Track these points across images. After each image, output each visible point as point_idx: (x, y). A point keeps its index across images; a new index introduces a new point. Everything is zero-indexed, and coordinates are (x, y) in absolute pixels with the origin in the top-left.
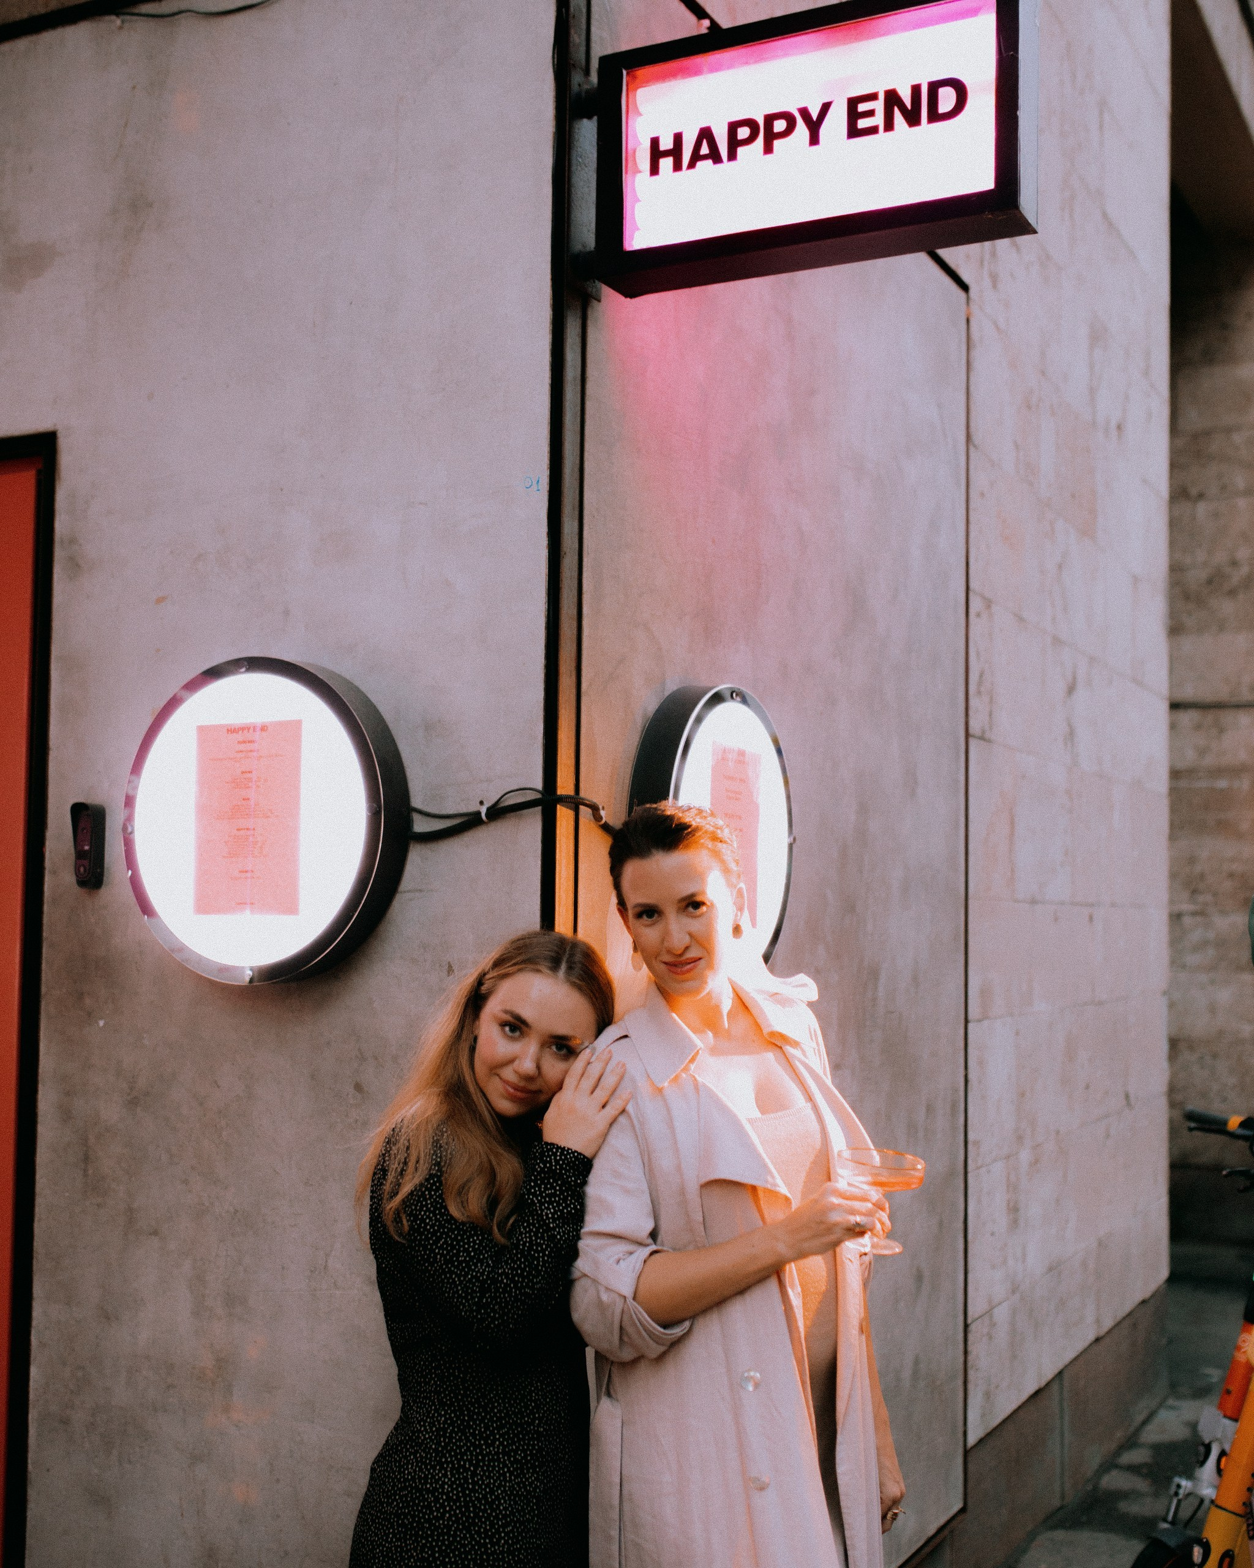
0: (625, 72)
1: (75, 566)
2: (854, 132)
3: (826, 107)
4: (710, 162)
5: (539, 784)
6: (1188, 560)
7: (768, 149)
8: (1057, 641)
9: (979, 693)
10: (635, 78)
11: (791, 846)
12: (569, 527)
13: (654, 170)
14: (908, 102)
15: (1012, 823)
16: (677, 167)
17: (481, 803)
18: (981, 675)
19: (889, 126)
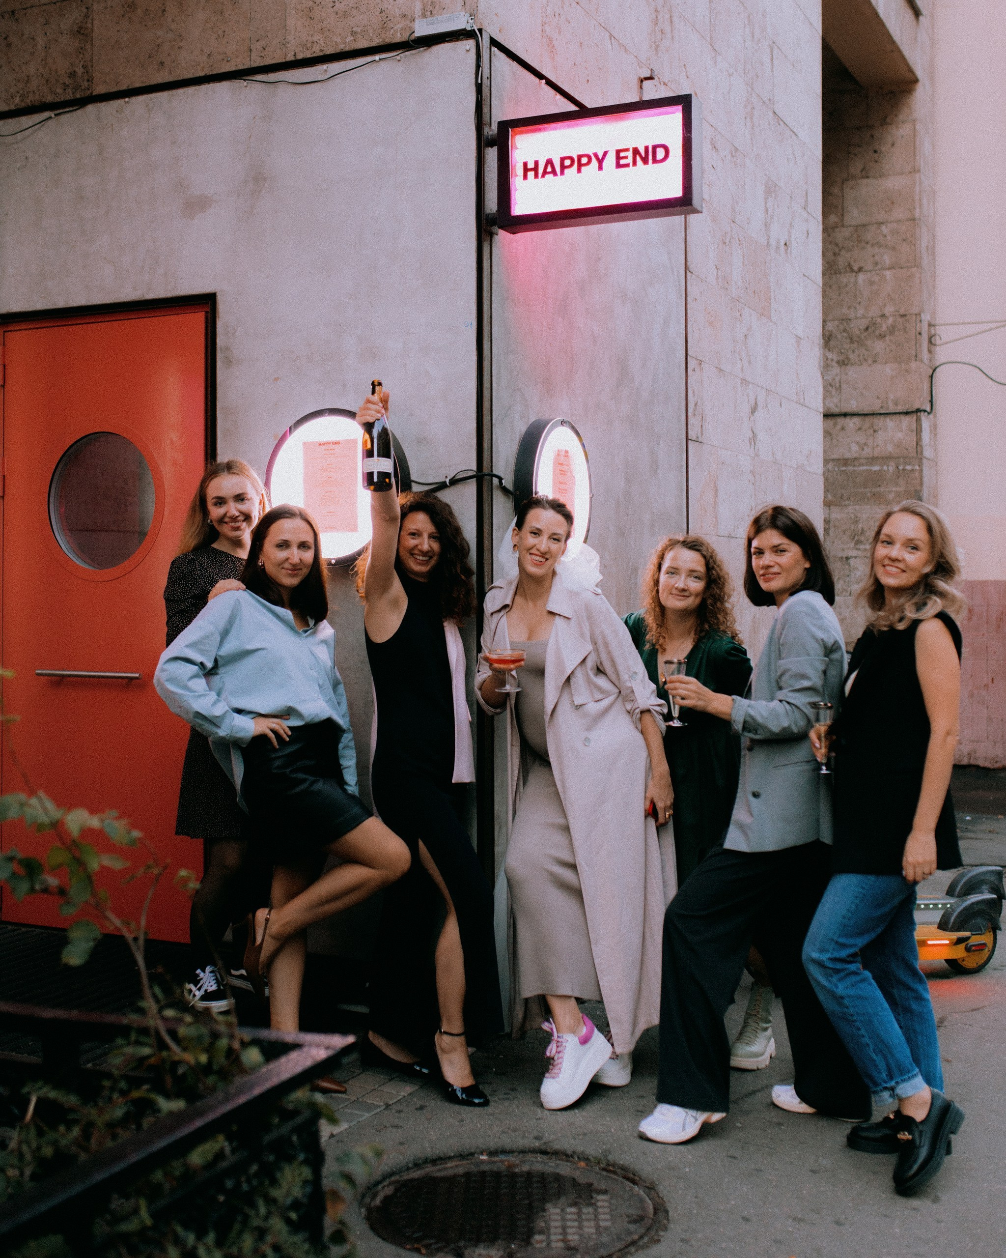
0: (510, 130)
1: (229, 362)
2: (619, 166)
3: (605, 153)
4: (551, 175)
5: (475, 468)
6: (852, 314)
7: (579, 171)
8: (744, 381)
9: (695, 415)
10: (515, 132)
11: (591, 498)
12: (486, 345)
13: (525, 177)
14: (643, 154)
15: (716, 491)
16: (536, 176)
17: (446, 477)
18: (696, 405)
19: (635, 163)
